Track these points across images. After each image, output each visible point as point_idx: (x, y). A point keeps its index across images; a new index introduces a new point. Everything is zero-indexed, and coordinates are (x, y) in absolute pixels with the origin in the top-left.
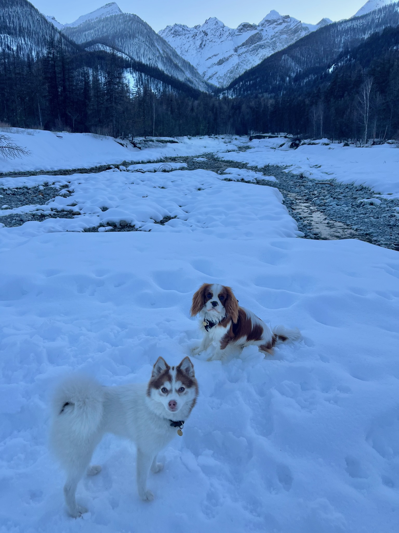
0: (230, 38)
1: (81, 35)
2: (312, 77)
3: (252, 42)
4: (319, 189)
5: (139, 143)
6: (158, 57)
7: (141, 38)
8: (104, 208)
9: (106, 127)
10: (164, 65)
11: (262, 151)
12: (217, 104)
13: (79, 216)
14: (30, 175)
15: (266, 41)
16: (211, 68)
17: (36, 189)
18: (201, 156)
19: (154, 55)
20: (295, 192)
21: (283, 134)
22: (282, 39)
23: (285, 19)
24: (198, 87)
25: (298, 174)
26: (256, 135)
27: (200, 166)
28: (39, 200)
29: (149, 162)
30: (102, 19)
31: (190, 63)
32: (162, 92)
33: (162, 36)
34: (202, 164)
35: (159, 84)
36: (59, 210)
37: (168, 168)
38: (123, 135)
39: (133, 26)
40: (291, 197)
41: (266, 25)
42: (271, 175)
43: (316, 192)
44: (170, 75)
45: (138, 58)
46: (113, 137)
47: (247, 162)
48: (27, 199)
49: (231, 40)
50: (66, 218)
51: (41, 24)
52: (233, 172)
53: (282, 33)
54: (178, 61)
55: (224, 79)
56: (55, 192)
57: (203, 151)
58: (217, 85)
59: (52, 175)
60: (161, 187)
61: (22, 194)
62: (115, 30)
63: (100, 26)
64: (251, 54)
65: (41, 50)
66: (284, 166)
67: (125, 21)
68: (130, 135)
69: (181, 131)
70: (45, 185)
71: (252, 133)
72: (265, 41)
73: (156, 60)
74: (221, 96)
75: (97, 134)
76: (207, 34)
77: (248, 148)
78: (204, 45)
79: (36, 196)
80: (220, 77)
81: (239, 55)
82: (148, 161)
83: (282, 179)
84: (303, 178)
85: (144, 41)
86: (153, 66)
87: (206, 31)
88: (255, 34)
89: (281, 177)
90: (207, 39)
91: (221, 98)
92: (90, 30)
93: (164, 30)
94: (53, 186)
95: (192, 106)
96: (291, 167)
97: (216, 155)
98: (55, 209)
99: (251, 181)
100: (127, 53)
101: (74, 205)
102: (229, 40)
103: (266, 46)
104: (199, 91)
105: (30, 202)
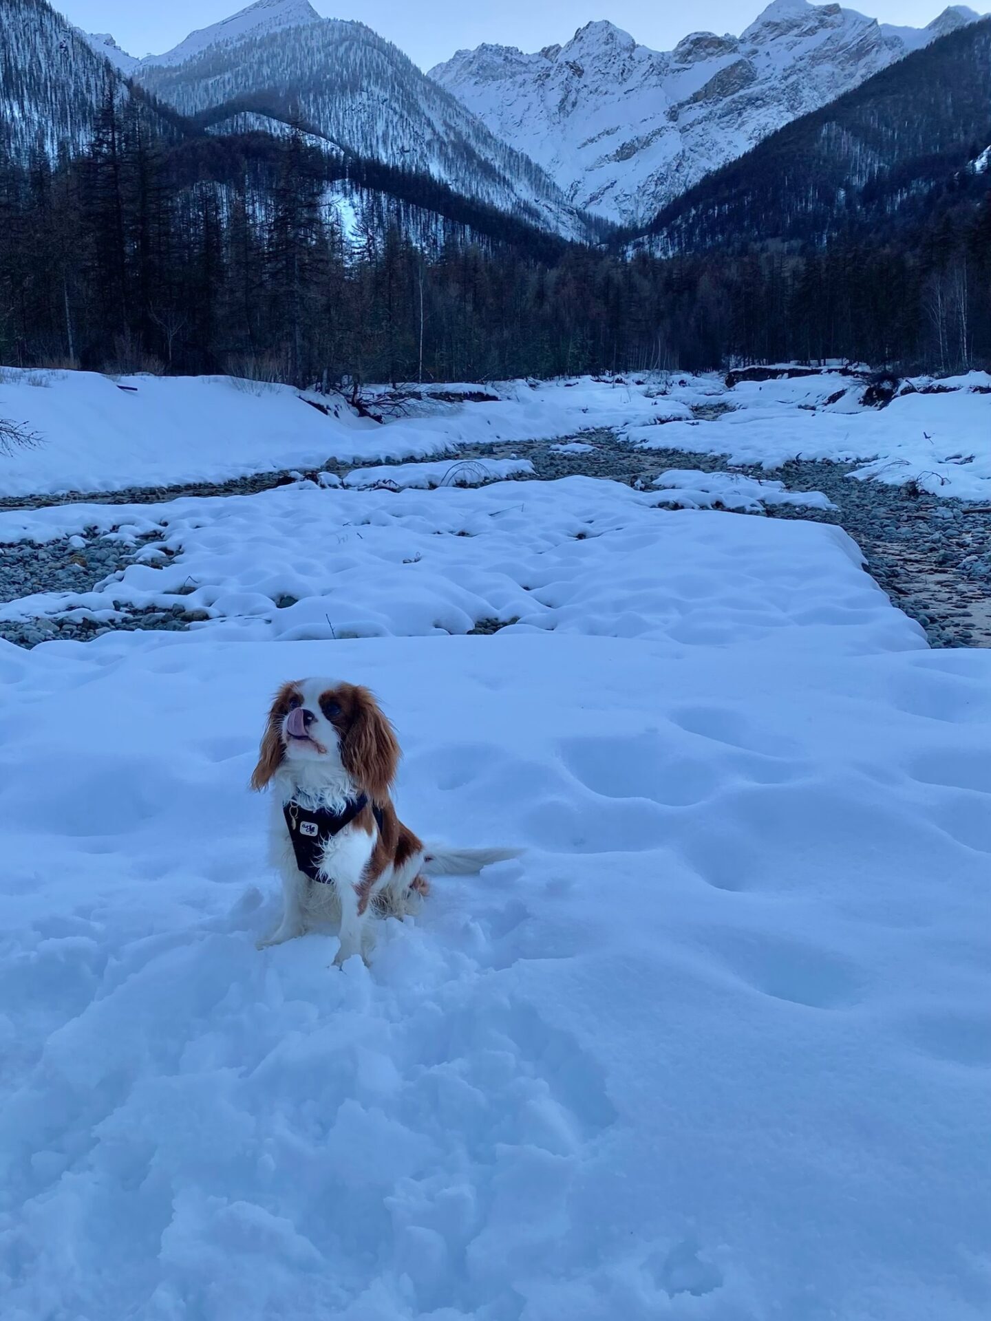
0: (654, 79)
1: (193, 90)
2: (921, 187)
3: (722, 90)
4: (977, 529)
5: (376, 404)
6: (429, 144)
7: (376, 90)
8: (282, 598)
9: (272, 355)
10: (450, 167)
11: (772, 418)
12: (618, 276)
13: (206, 623)
14: (39, 507)
15: (769, 84)
16: (596, 170)
17: (60, 545)
18: (575, 439)
19: (417, 137)
20: (899, 539)
21: (835, 363)
22: (817, 76)
23: (826, 17)
24: (557, 228)
25: (899, 484)
26: (747, 368)
27: (573, 467)
28: (71, 579)
29: (411, 459)
30: (258, 38)
31: (530, 157)
32: (442, 248)
33: (441, 83)
34: (579, 462)
35: (434, 222)
36: (139, 605)
37: (475, 475)
38: (325, 381)
39: (352, 58)
40: (886, 555)
41: (765, 37)
42: (808, 488)
43: (968, 538)
44: (468, 196)
45: (366, 148)
46: (294, 384)
47: (727, 451)
48: (36, 574)
49: (656, 86)
50: (165, 629)
51: (72, 59)
52: (685, 482)
53: (815, 59)
54: (493, 153)
55: (637, 202)
56: (121, 554)
57: (578, 422)
58: (618, 220)
59: (109, 503)
60: (457, 533)
61: (19, 561)
62: (299, 72)
63: (252, 60)
64: (721, 125)
65: (73, 137)
66: (849, 462)
67: (330, 44)
68: (345, 380)
69: (506, 363)
70: (88, 534)
71: (733, 361)
72: (765, 87)
73: (422, 153)
74: (631, 253)
75: (244, 377)
76: (583, 72)
77: (724, 408)
78: (574, 104)
79: (63, 567)
80: (626, 195)
81: (683, 130)
82: (407, 455)
83: (847, 501)
84: (918, 497)
85: (386, 100)
86: (414, 169)
87: (577, 62)
88: (732, 67)
89: (844, 495)
90: (580, 86)
91: (629, 260)
92: (220, 74)
93: (448, 65)
94: (112, 536)
95: (542, 286)
96: (875, 462)
97: (621, 433)
98: (126, 605)
99: (748, 508)
100: (334, 135)
101: (186, 590)
102: (650, 85)
103: (767, 100)
104: (562, 239)
105: (44, 586)
